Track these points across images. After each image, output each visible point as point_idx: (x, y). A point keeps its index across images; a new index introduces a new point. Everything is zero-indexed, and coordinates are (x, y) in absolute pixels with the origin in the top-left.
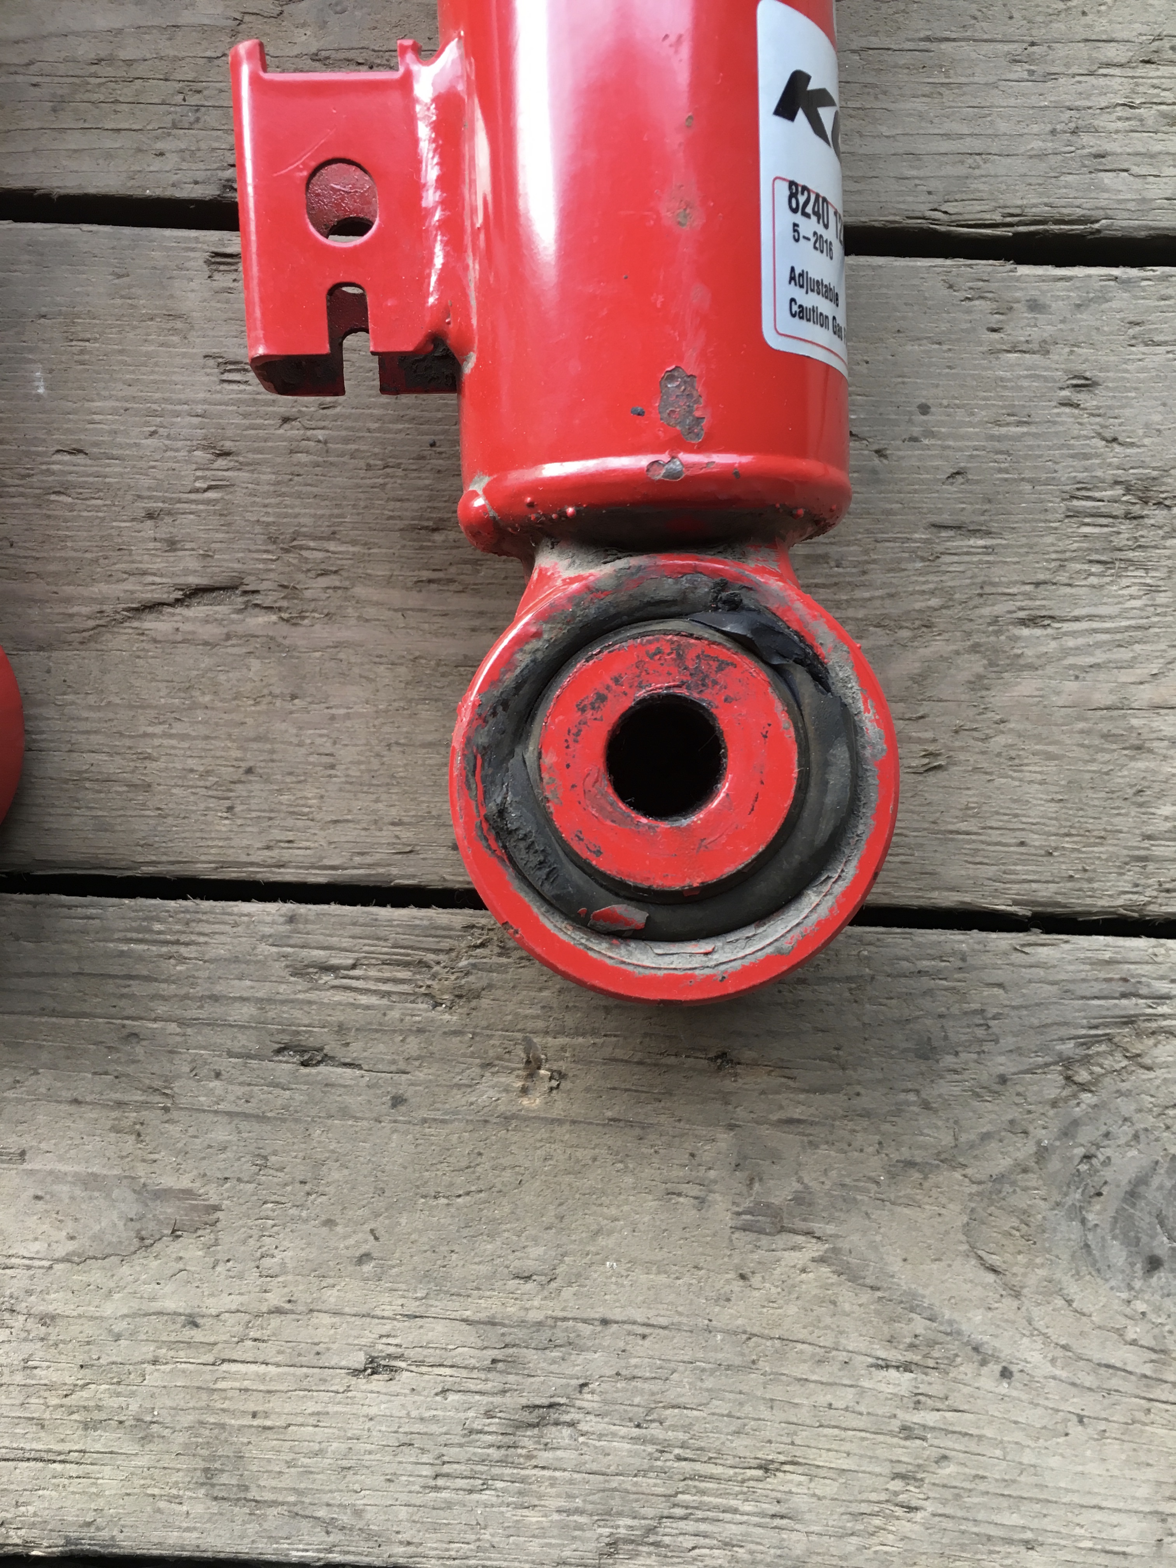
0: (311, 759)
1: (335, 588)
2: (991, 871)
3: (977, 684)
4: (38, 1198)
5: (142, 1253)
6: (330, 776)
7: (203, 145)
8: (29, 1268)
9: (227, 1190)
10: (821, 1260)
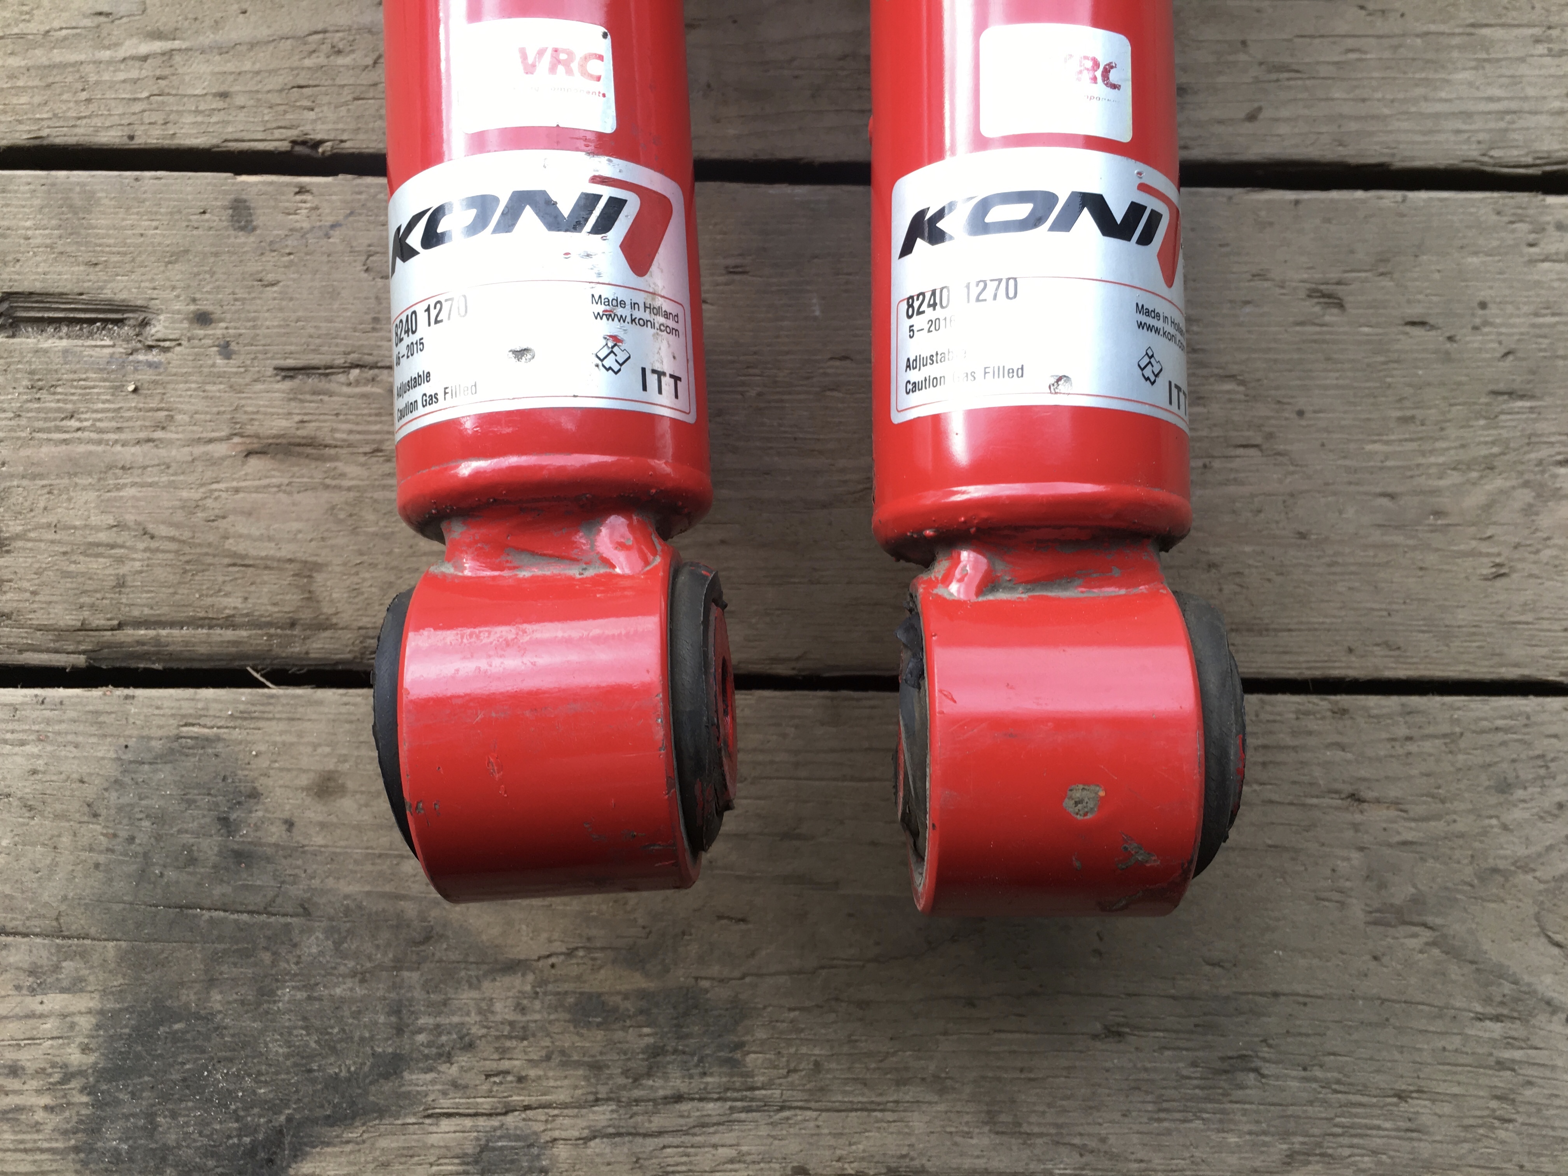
2: (1544, 651)
3: (1529, 511)
4: (850, 915)
5: (929, 954)
8: (847, 967)
10: (1434, 944)
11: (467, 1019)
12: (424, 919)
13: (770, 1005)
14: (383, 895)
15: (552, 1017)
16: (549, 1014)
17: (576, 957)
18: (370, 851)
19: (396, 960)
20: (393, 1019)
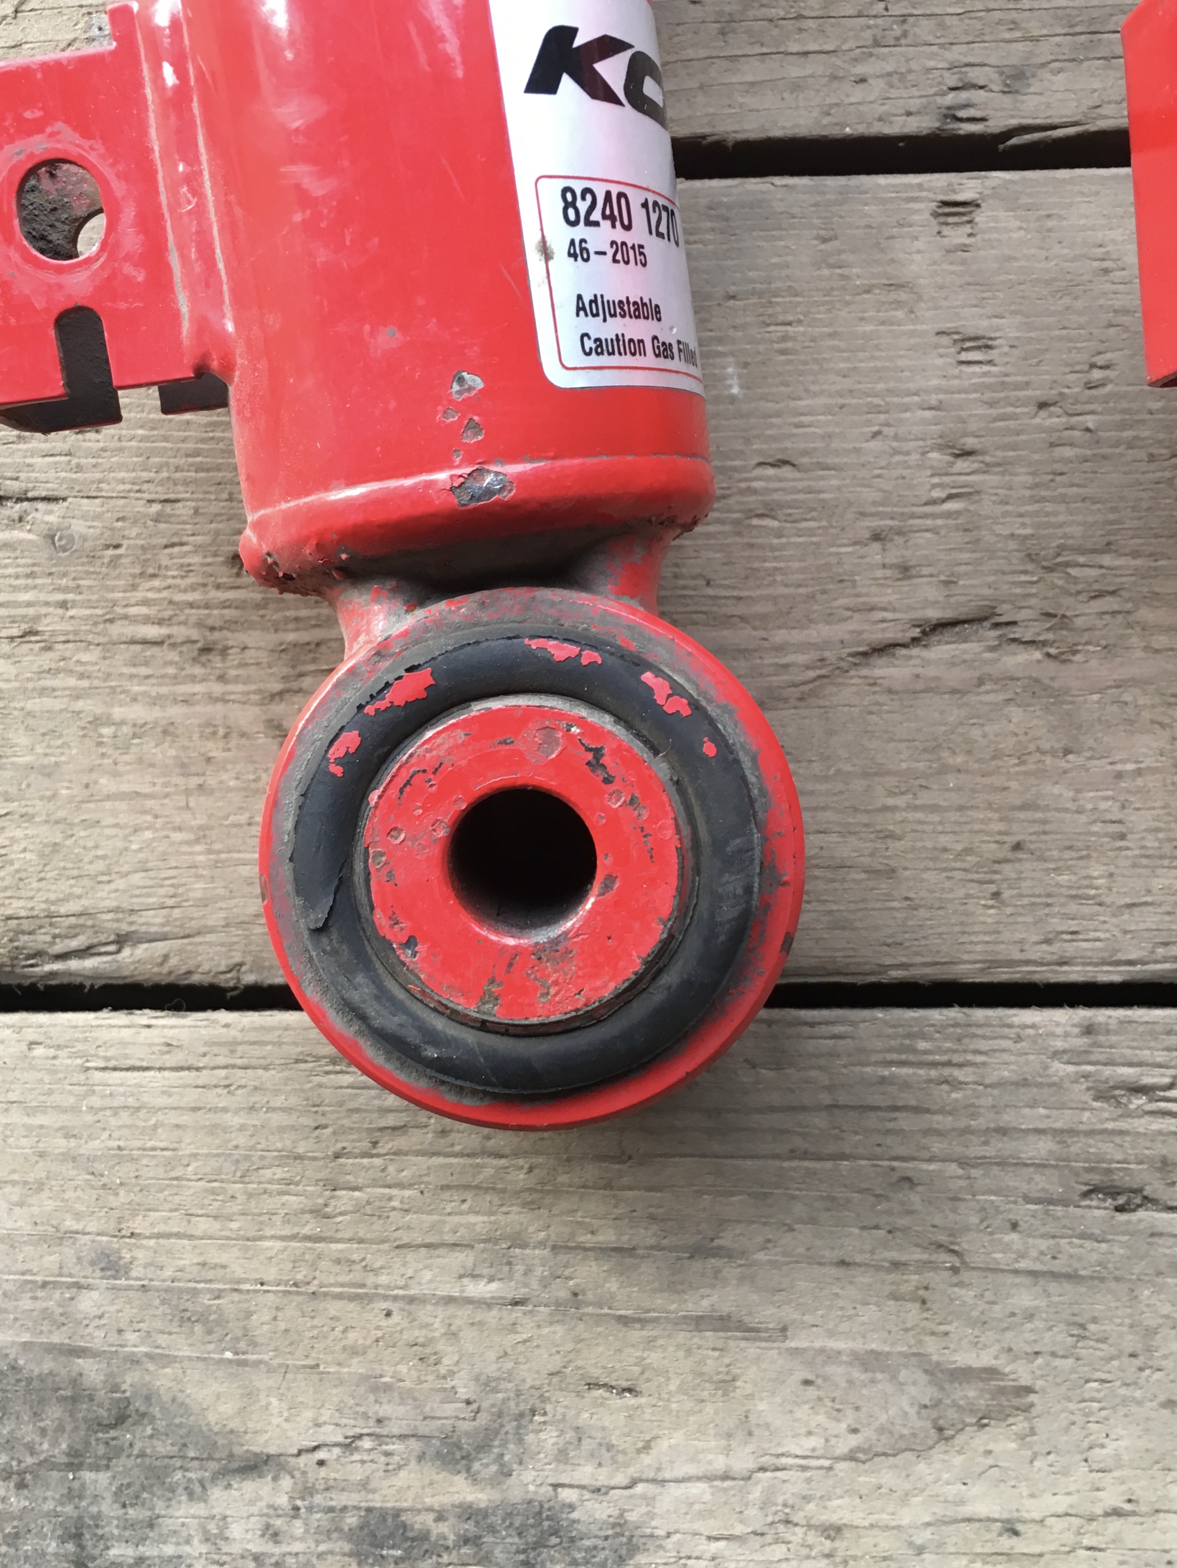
0: (1096, 828)
1: (1114, 613)
4: (807, 1383)
5: (941, 1447)
6: (1120, 849)
7: (914, 65)
8: (804, 1468)
9: (1039, 1368)
11: (187, 1549)
12: (115, 1388)
13: (676, 1532)
14: (51, 1349)
15: (322, 1548)
16: (318, 1543)
17: (357, 1449)
18: (28, 1277)
19: (73, 1453)
20: (71, 1547)
